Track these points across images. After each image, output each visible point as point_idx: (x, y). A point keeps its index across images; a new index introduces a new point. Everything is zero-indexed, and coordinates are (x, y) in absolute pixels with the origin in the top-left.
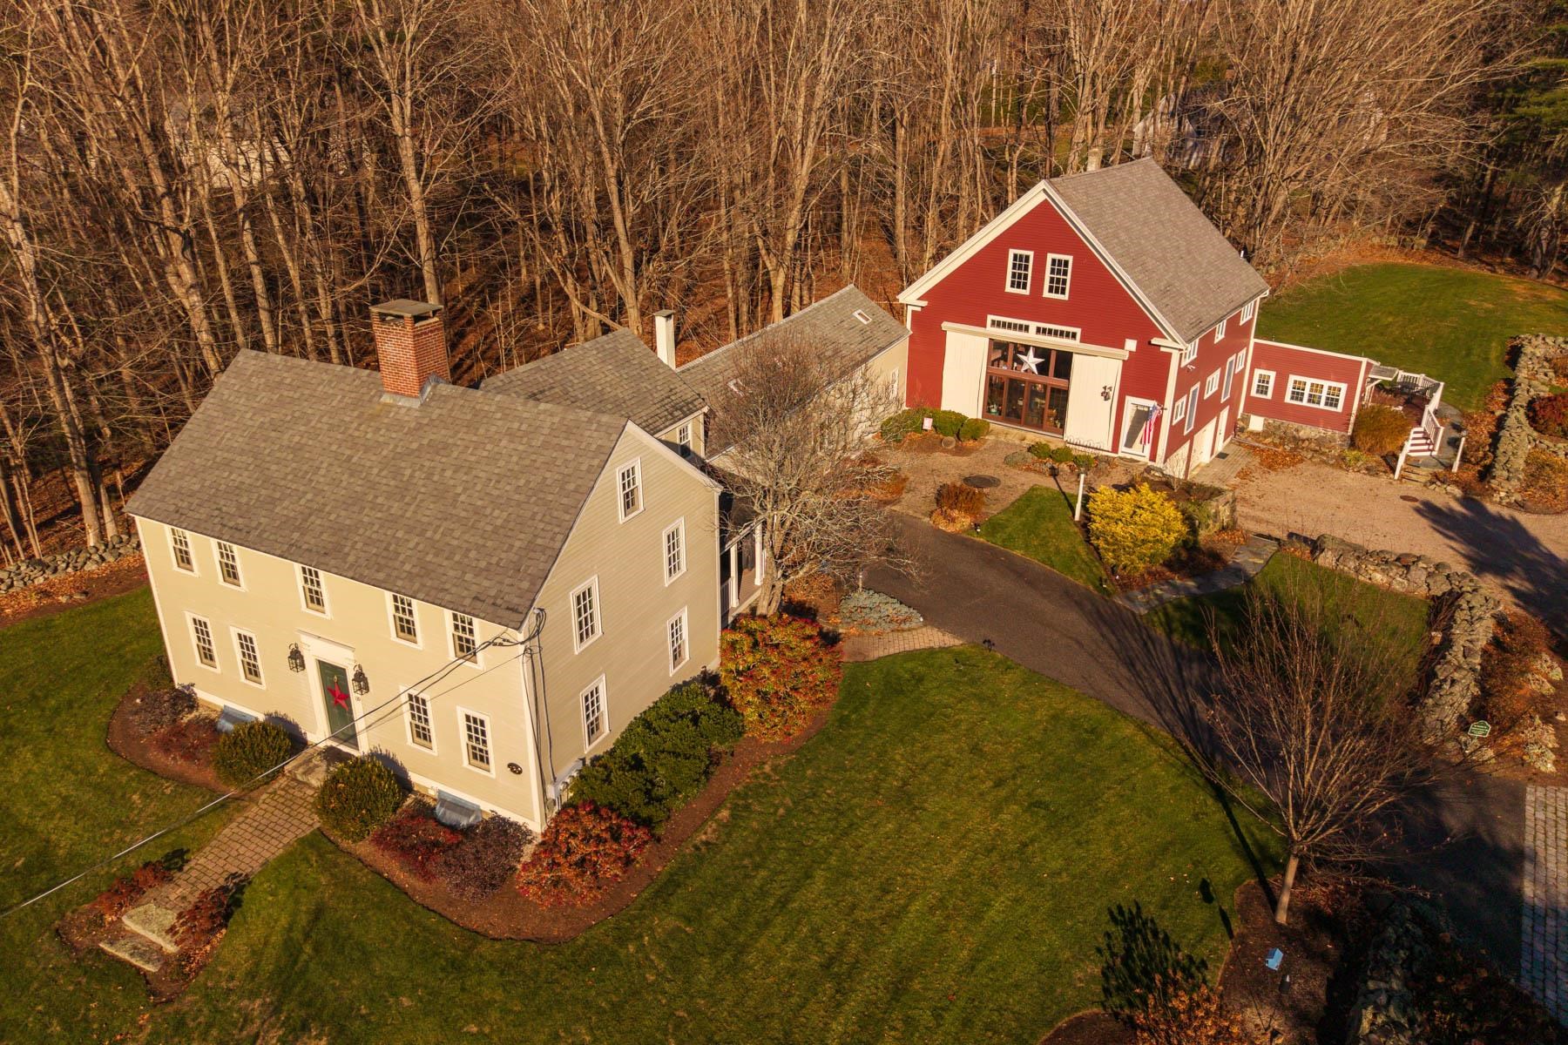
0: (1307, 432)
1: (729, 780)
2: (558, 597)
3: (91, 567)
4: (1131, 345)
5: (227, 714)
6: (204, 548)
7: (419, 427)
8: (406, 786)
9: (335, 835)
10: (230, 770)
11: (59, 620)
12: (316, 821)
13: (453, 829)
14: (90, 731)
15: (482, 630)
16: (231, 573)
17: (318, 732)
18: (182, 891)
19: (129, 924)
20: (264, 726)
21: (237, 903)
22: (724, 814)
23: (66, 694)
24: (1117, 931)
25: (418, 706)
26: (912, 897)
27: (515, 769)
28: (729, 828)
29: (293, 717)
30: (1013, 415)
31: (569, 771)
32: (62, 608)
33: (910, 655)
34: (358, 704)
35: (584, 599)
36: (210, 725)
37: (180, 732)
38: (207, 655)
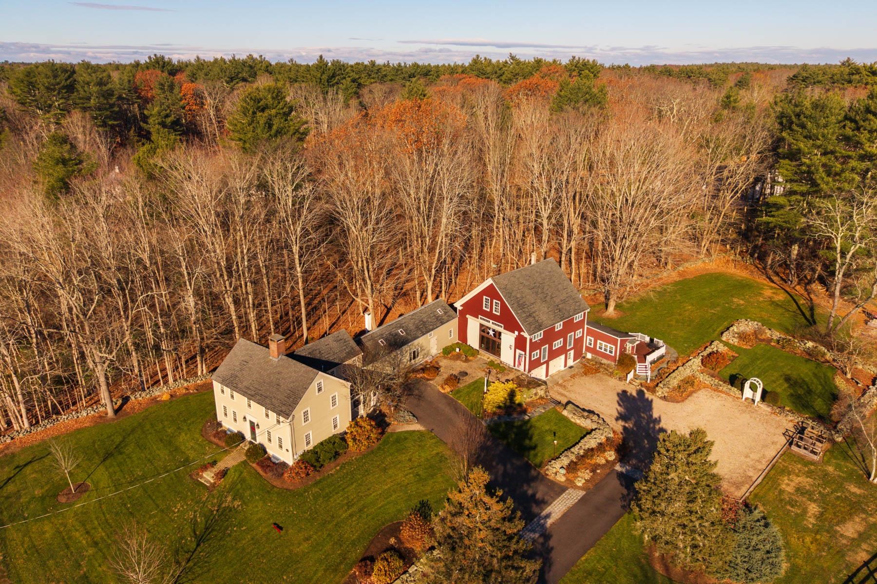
0: (604, 361)
1: (342, 460)
2: (298, 412)
3: (199, 382)
4: (517, 333)
5: (229, 430)
6: (227, 390)
7: (276, 366)
8: (265, 452)
9: (248, 461)
10: (228, 444)
11: (190, 397)
12: (245, 458)
13: (274, 463)
14: (198, 431)
15: (281, 419)
16: (232, 397)
17: (248, 436)
18: (216, 469)
19: (204, 475)
20: (236, 434)
21: (226, 473)
22: (338, 468)
23: (192, 419)
24: (419, 505)
25: (269, 433)
26: (373, 492)
27: (287, 450)
28: (338, 471)
29: (243, 432)
30: (487, 348)
31: (300, 452)
32: (191, 394)
33: (407, 432)
34: (257, 431)
35: (306, 413)
36: (225, 432)
37: (218, 433)
38: (226, 414)
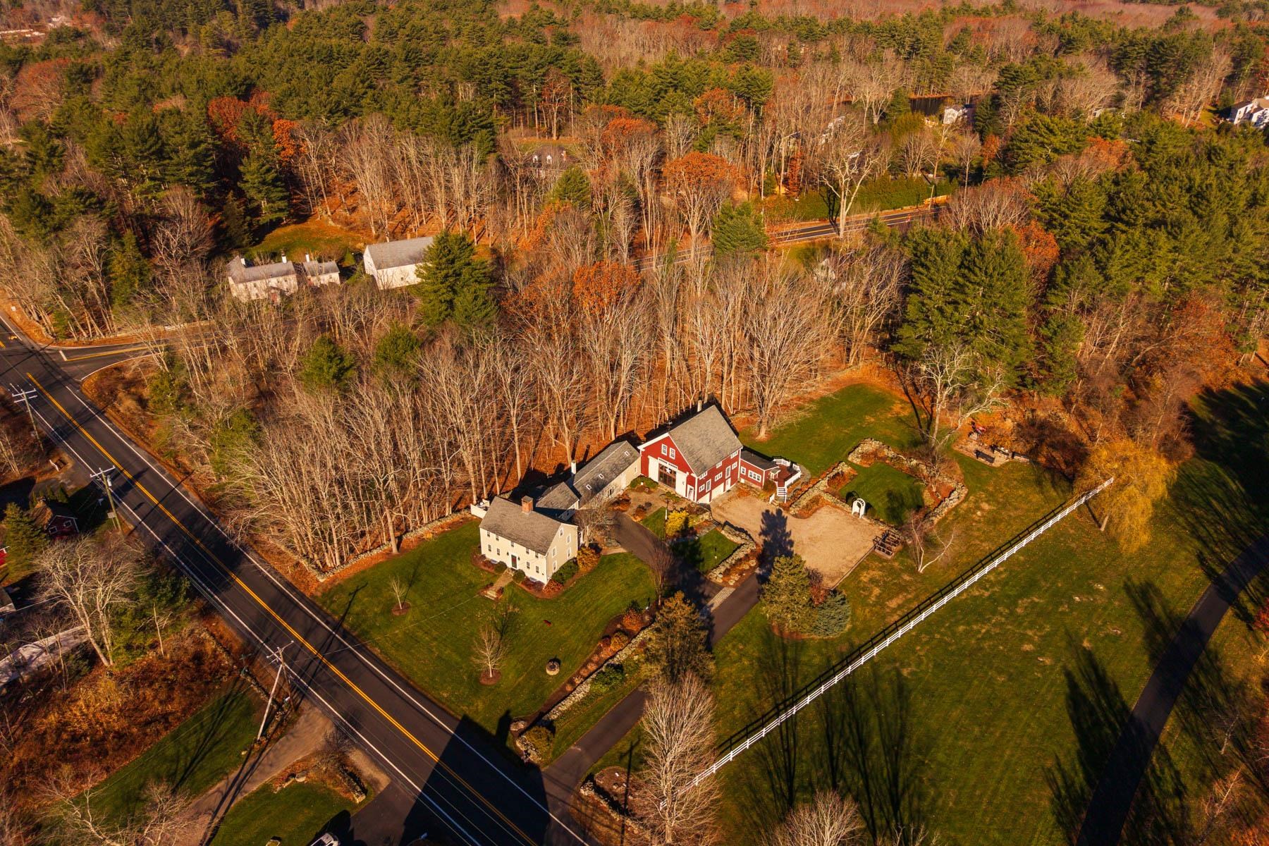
0: (754, 486)
1: (576, 577)
2: (550, 550)
4: (688, 473)
6: (493, 535)
7: (529, 518)
8: (525, 575)
9: (515, 582)
10: (496, 571)
12: (512, 580)
13: (532, 582)
15: (539, 555)
16: (497, 540)
17: (509, 565)
18: (494, 589)
19: (489, 593)
20: (500, 564)
21: (503, 591)
22: (576, 582)
25: (528, 564)
26: (601, 597)
27: (543, 574)
28: (576, 585)
29: (505, 562)
30: (665, 482)
31: (551, 575)
32: (447, 532)
33: (615, 554)
34: (518, 562)
35: (554, 550)
36: (491, 562)
37: (485, 563)
38: (490, 550)
